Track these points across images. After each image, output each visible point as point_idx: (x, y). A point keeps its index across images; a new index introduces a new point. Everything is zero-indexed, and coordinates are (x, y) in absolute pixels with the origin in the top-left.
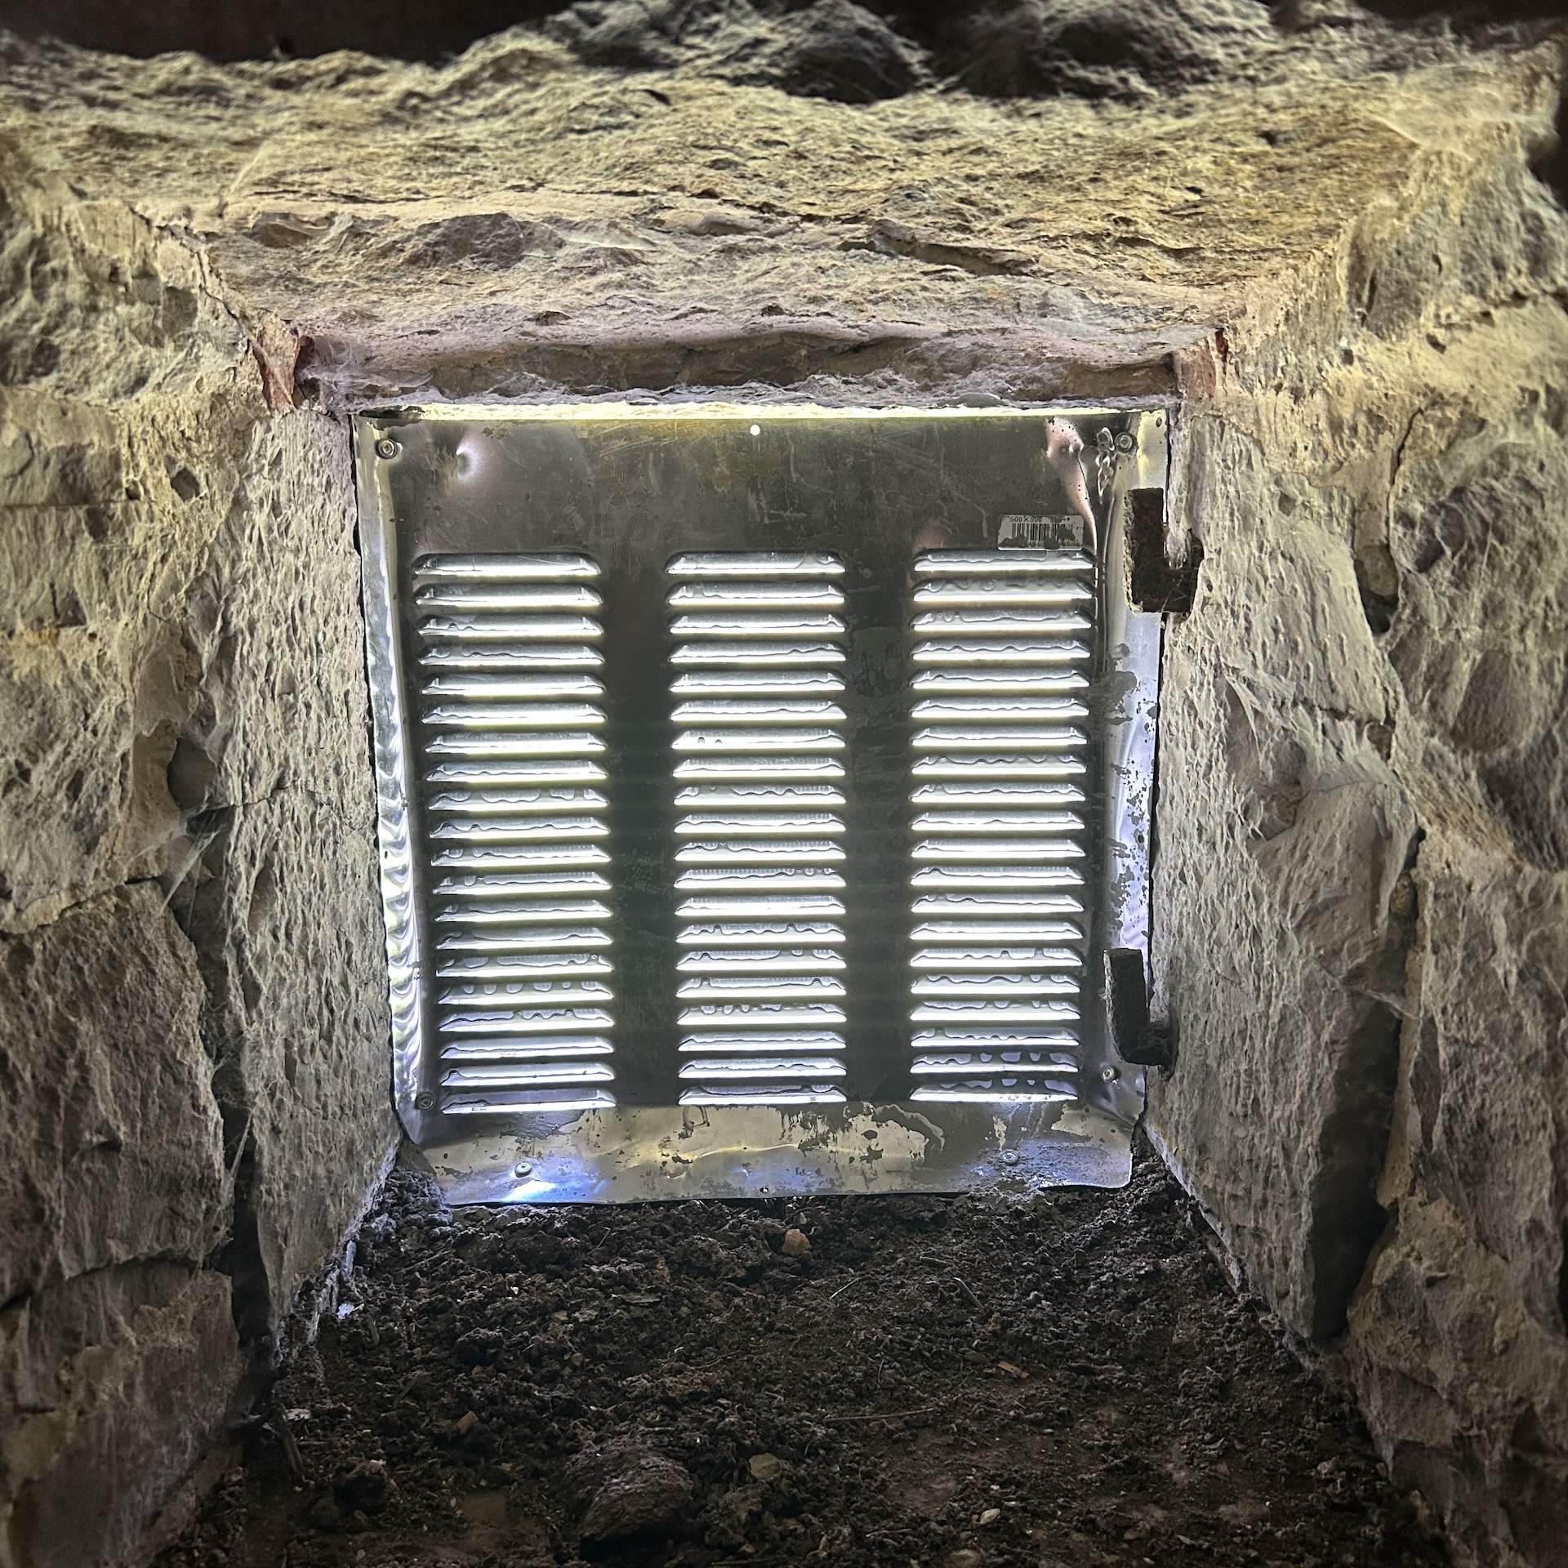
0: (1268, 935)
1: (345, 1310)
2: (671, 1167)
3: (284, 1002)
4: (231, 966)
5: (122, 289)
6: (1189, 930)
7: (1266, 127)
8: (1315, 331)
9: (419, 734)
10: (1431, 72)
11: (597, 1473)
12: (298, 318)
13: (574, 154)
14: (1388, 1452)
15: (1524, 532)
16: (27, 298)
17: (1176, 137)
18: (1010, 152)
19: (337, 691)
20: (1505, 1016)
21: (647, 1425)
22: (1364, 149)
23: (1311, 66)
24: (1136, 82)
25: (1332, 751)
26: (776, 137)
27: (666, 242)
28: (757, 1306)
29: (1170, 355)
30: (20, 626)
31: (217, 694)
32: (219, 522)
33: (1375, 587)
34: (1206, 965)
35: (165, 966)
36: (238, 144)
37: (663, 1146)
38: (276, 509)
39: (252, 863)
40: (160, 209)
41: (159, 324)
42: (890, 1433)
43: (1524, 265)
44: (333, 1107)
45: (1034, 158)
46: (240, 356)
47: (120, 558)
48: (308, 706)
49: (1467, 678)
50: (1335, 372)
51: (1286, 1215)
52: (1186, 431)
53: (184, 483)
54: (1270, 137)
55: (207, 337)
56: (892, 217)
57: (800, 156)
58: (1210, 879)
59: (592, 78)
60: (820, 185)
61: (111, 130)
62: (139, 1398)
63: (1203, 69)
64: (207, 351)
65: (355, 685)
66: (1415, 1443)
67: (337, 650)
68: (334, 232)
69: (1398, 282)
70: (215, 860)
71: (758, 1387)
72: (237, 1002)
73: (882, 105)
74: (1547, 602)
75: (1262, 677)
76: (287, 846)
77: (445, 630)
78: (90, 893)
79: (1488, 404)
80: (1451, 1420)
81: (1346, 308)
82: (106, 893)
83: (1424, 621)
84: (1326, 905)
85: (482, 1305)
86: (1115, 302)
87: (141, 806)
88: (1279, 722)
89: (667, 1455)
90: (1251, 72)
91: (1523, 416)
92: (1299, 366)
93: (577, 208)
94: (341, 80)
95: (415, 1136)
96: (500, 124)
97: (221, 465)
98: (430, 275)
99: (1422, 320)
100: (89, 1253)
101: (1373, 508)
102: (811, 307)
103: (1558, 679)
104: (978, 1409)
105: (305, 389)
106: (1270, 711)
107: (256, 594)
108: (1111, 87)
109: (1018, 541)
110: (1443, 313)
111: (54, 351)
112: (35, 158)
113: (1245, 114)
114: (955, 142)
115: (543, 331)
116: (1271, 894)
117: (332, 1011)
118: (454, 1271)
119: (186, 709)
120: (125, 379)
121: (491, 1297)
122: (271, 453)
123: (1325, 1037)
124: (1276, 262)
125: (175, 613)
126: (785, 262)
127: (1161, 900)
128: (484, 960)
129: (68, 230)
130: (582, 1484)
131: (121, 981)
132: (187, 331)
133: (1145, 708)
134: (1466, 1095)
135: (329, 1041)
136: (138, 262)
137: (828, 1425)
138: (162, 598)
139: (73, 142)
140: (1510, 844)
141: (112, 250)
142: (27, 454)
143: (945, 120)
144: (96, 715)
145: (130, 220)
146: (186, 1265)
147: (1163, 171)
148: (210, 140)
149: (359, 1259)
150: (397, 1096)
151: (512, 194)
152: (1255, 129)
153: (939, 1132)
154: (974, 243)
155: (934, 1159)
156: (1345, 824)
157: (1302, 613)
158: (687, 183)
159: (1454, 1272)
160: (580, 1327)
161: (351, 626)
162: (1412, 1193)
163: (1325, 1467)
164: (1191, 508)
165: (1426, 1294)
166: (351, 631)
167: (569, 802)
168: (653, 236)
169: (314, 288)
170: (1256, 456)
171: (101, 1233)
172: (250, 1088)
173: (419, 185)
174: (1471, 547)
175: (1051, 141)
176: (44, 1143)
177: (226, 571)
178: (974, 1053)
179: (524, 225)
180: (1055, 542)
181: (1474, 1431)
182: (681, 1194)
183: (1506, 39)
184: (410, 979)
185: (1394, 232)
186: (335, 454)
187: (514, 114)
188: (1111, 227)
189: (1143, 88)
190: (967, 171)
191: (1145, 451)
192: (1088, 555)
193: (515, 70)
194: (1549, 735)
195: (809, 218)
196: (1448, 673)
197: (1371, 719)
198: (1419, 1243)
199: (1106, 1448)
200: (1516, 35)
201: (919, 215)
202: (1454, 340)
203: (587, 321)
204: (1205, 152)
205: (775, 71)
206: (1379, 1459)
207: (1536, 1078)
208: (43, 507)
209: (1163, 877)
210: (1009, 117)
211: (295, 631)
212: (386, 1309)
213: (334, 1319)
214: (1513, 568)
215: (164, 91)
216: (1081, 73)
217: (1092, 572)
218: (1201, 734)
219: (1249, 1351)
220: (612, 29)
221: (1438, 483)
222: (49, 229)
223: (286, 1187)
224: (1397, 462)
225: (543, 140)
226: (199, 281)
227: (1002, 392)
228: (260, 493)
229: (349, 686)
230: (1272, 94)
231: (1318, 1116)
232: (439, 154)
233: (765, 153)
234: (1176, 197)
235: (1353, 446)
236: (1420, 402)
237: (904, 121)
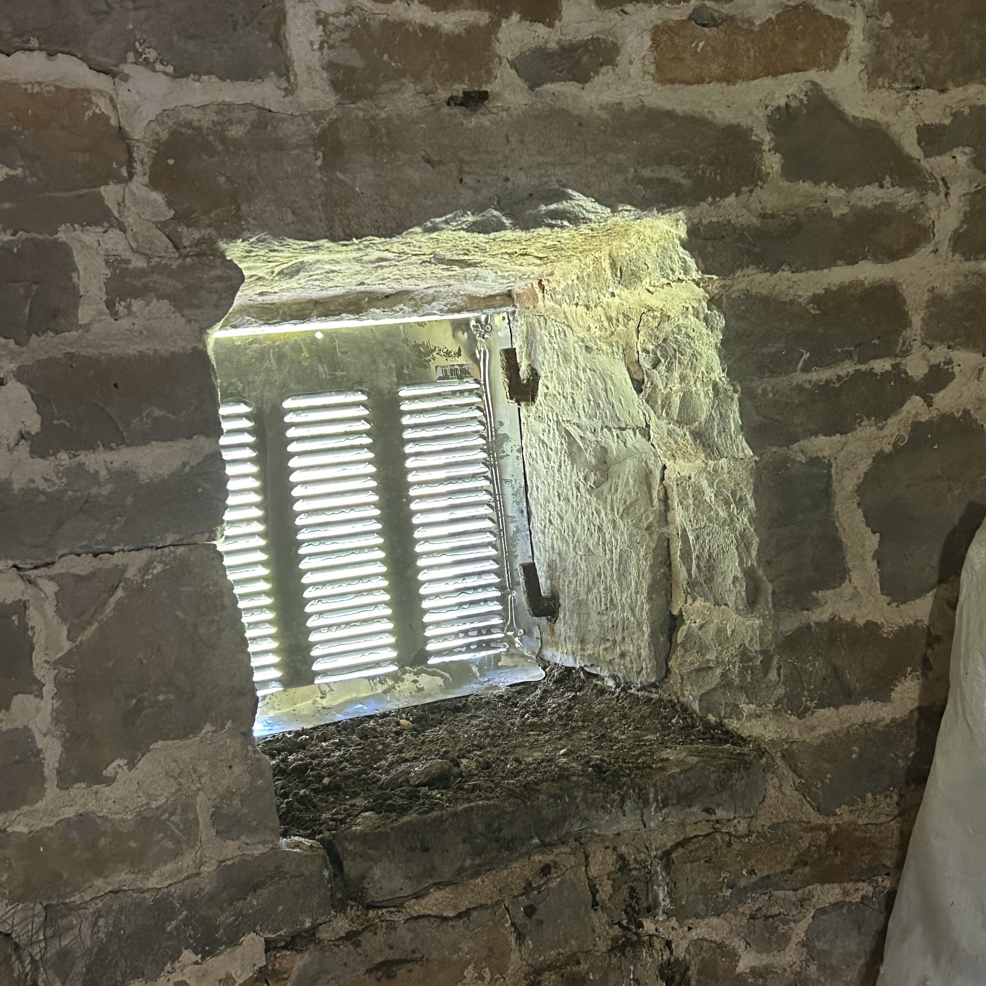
0: (607, 526)
2: (323, 711)
6: (558, 544)
8: (595, 284)
10: (650, 219)
14: (696, 705)
15: (689, 351)
23: (618, 219)
24: (566, 223)
25: (622, 444)
29: (510, 292)
33: (635, 377)
49: (678, 403)
50: (607, 300)
52: (521, 322)
54: (592, 230)
56: (441, 252)
58: (568, 516)
63: (587, 221)
66: (706, 693)
69: (631, 270)
74: (702, 372)
75: (584, 420)
79: (671, 311)
81: (610, 278)
83: (656, 386)
86: (506, 274)
91: (684, 314)
92: (587, 297)
99: (644, 284)
101: (631, 348)
106: (589, 435)
109: (445, 377)
110: (652, 283)
115: (260, 298)
127: (537, 537)
133: (515, 449)
153: (447, 675)
154: (467, 258)
155: (449, 685)
156: (631, 472)
157: (600, 391)
162: (686, 602)
164: (532, 354)
165: (700, 633)
167: (244, 529)
170: (569, 331)
174: (671, 358)
178: (456, 634)
180: (462, 376)
181: (727, 668)
185: (628, 254)
188: (517, 251)
192: (477, 381)
194: (711, 415)
195: (415, 255)
196: (670, 403)
197: (639, 427)
198: (692, 618)
201: (452, 251)
202: (657, 291)
205: (466, 227)
206: (693, 711)
209: (538, 526)
214: (688, 363)
217: (480, 389)
218: (553, 454)
221: (657, 337)
224: (638, 332)
227: (441, 310)
231: (645, 587)
235: (618, 326)
236: (645, 310)
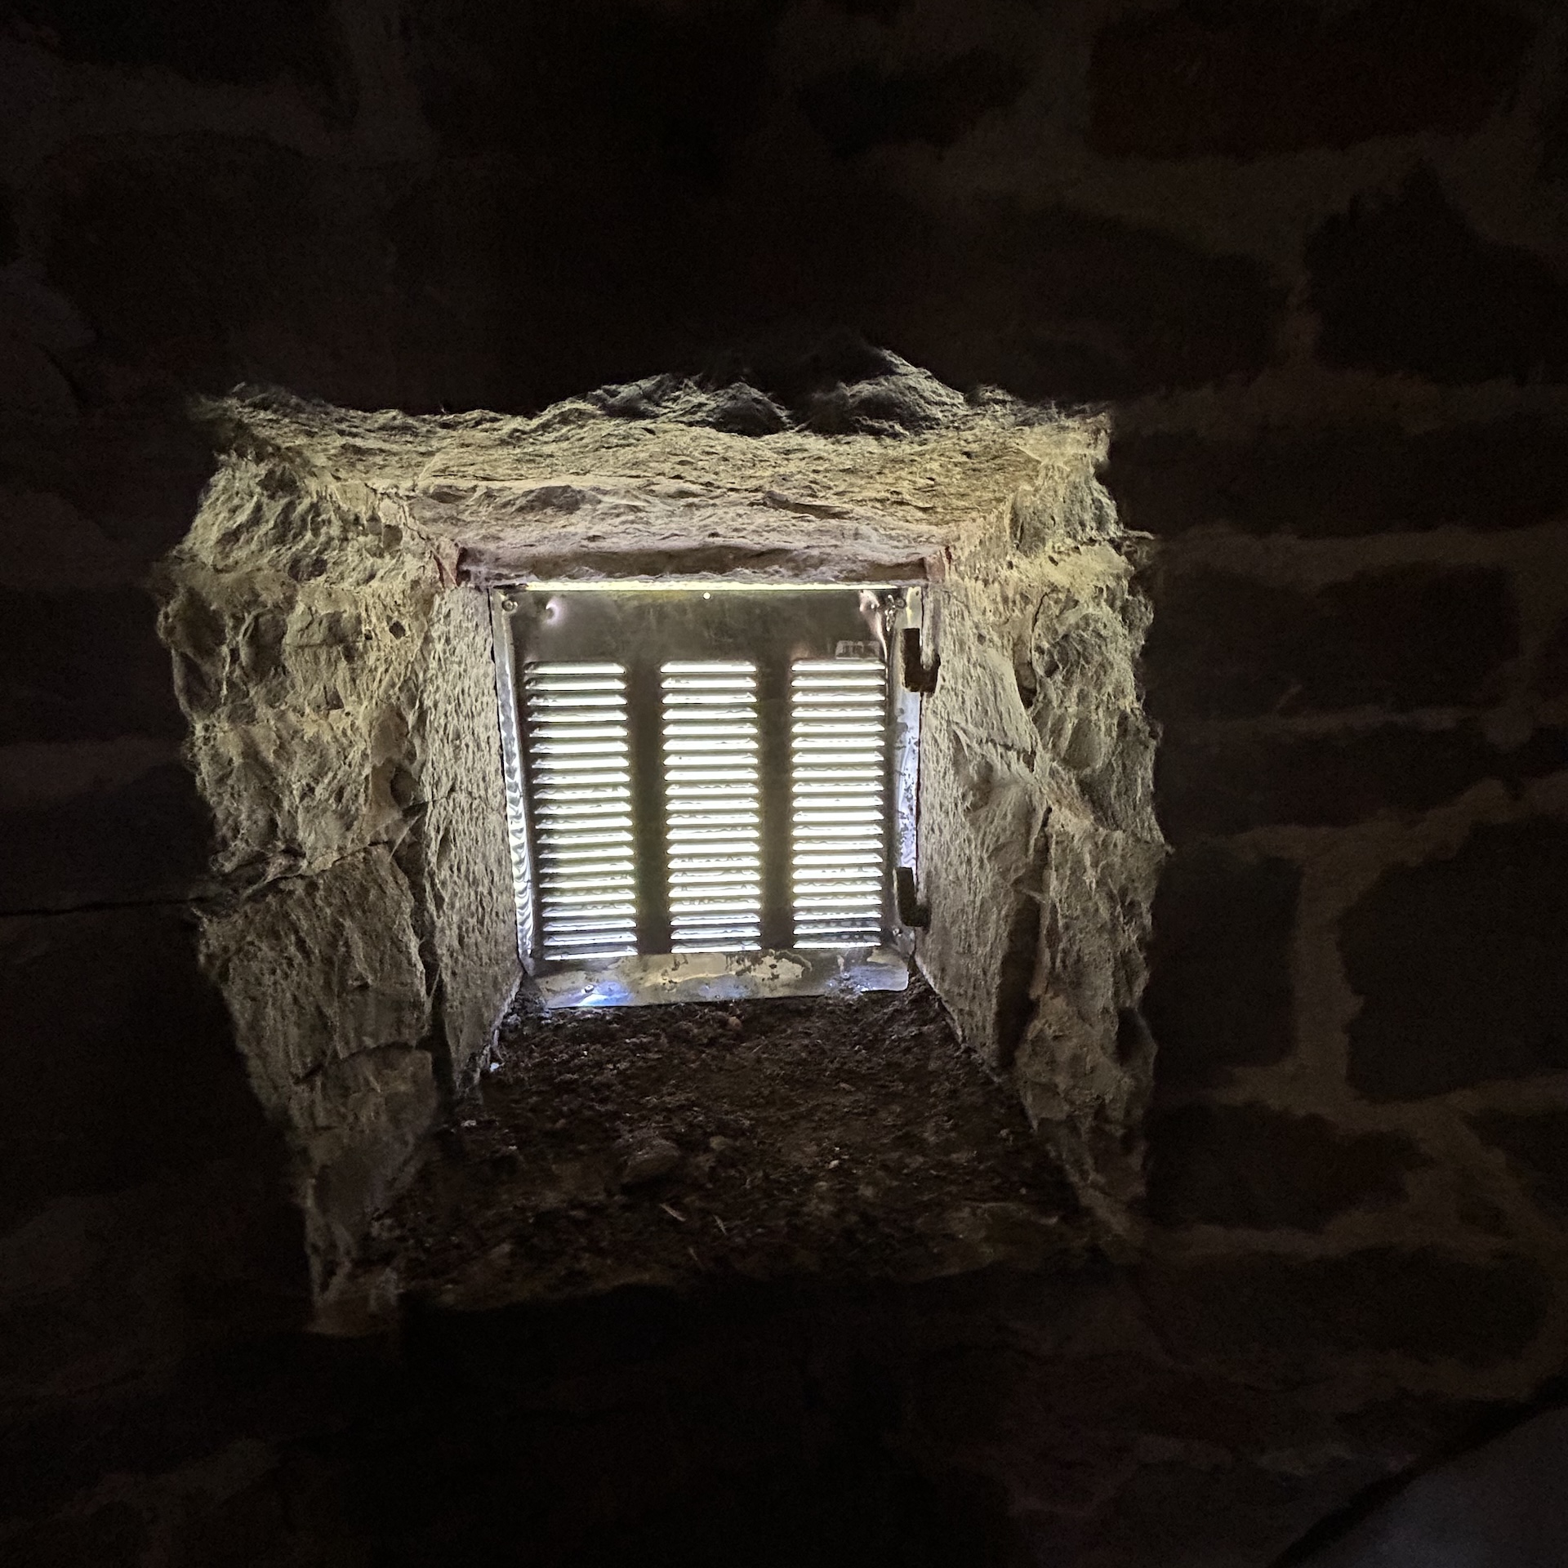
0: (975, 862)
1: (494, 1066)
2: (668, 986)
3: (457, 905)
4: (428, 887)
5: (361, 528)
6: (936, 857)
7: (966, 450)
8: (995, 551)
9: (528, 758)
10: (1046, 427)
11: (628, 1149)
12: (459, 538)
13: (604, 459)
14: (1035, 1124)
15: (1097, 658)
16: (309, 535)
17: (921, 454)
18: (836, 460)
19: (483, 737)
20: (1090, 904)
21: (655, 1122)
22: (1015, 461)
23: (986, 422)
24: (898, 428)
25: (1006, 766)
26: (713, 450)
27: (657, 501)
28: (714, 1058)
29: (922, 560)
30: (308, 710)
31: (417, 742)
32: (416, 649)
33: (1026, 684)
34: (944, 875)
35: (391, 889)
36: (422, 454)
37: (663, 975)
38: (448, 641)
39: (438, 832)
40: (380, 484)
41: (382, 545)
42: (783, 1122)
43: (1094, 525)
44: (485, 960)
45: (848, 462)
46: (426, 559)
47: (363, 672)
48: (467, 746)
49: (1070, 732)
50: (1005, 572)
51: (985, 1004)
52: (931, 599)
53: (397, 630)
54: (968, 455)
55: (408, 550)
56: (776, 490)
57: (725, 459)
58: (946, 831)
59: (613, 423)
60: (737, 473)
61: (354, 446)
62: (384, 1118)
63: (932, 423)
64: (408, 558)
65: (493, 733)
66: (1048, 1119)
67: (483, 714)
68: (476, 495)
69: (1034, 528)
70: (417, 831)
71: (716, 1100)
72: (432, 907)
73: (767, 437)
74: (1109, 695)
75: (971, 728)
76: (457, 822)
77: (541, 702)
78: (350, 851)
79: (1079, 593)
80: (1067, 1108)
81: (1009, 540)
82: (359, 851)
83: (1050, 702)
84: (1004, 845)
85: (568, 1061)
86: (893, 533)
87: (376, 803)
88: (979, 751)
89: (667, 1139)
90: (956, 425)
91: (1096, 599)
92: (987, 568)
93: (608, 483)
94: (478, 423)
95: (531, 972)
96: (565, 445)
97: (417, 619)
98: (530, 517)
99: (1046, 548)
100: (353, 1045)
101: (1024, 643)
102: (735, 534)
103: (1114, 734)
104: (829, 1108)
105: (463, 576)
106: (975, 745)
107: (438, 688)
108: (886, 430)
109: (846, 654)
110: (1056, 546)
111: (325, 563)
112: (312, 460)
113: (954, 444)
114: (805, 454)
115: (592, 545)
116: (976, 839)
117: (483, 908)
118: (552, 1044)
119: (400, 751)
120: (362, 576)
121: (572, 1058)
122: (444, 610)
123: (1003, 913)
124: (974, 514)
125: (393, 701)
126: (720, 512)
127: (922, 840)
128: (565, 879)
129: (331, 497)
130: (622, 1155)
131: (366, 898)
132: (398, 548)
133: (913, 741)
134: (1071, 941)
135: (482, 924)
136: (370, 513)
137: (750, 1119)
138: (386, 692)
139: (333, 452)
140: (1092, 817)
141: (356, 507)
142: (310, 618)
143: (800, 445)
144: (350, 757)
145: (365, 490)
146: (405, 1047)
147: (914, 469)
148: (408, 452)
149: (501, 1038)
150: (520, 951)
151: (573, 477)
152: (961, 450)
153: (809, 964)
154: (818, 503)
155: (809, 977)
156: (1012, 804)
157: (990, 695)
158: (666, 471)
159: (1067, 1032)
160: (620, 1073)
161: (490, 702)
162: (1046, 992)
163: (1004, 1133)
164: (934, 638)
165: (1052, 1043)
166: (490, 704)
167: (609, 793)
168: (649, 498)
169: (466, 523)
170: (966, 614)
171: (359, 1031)
172: (439, 952)
173: (522, 472)
174: (1072, 665)
175: (856, 455)
176: (328, 984)
177: (421, 675)
178: (828, 922)
179: (580, 492)
180: (866, 653)
181: (1077, 1113)
182: (673, 1000)
183: (1083, 411)
184: (525, 889)
185: (1033, 502)
186: (480, 609)
187: (572, 440)
188: (889, 495)
189: (902, 431)
190: (814, 468)
191: (911, 608)
192: (882, 661)
193: (572, 418)
194: (1110, 763)
195: (732, 490)
196: (1061, 729)
197: (1024, 751)
198: (1049, 1018)
199: (894, 1126)
200: (1088, 410)
201: (789, 489)
202: (1061, 560)
203: (614, 540)
204: (935, 460)
205: (710, 419)
206: (1030, 1127)
207: (1106, 936)
208: (320, 645)
209: (924, 829)
210: (833, 444)
211: (459, 705)
212: (516, 1065)
213: (488, 1071)
214: (1092, 676)
215: (382, 428)
216: (870, 423)
217: (884, 670)
218: (941, 755)
219: (966, 1074)
220: (623, 398)
221: (1056, 632)
222: (320, 498)
223: (461, 1003)
224: (1035, 620)
225: (588, 452)
226: (403, 520)
227: (836, 577)
228: (439, 633)
229: (490, 734)
230: (968, 435)
231: (1000, 955)
232: (532, 459)
233: (707, 458)
234: (922, 482)
235: (1014, 611)
236: (1048, 590)
237: (778, 445)
